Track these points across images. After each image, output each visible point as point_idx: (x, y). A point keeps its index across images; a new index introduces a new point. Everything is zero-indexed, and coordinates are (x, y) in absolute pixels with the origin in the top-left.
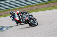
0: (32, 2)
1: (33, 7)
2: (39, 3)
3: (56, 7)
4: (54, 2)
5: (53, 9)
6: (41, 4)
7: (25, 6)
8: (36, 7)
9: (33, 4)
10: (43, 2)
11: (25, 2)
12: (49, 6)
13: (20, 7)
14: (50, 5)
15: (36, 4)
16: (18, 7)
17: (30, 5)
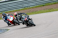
0: (28, 4)
1: (30, 10)
2: (36, 6)
3: (53, 9)
4: (51, 5)
5: (50, 12)
6: (38, 6)
7: (22, 8)
8: (32, 10)
9: (30, 7)
10: (40, 5)
11: (22, 4)
12: (46, 9)
13: (17, 9)
14: (47, 7)
15: (33, 6)
16: (14, 10)
17: (26, 7)
